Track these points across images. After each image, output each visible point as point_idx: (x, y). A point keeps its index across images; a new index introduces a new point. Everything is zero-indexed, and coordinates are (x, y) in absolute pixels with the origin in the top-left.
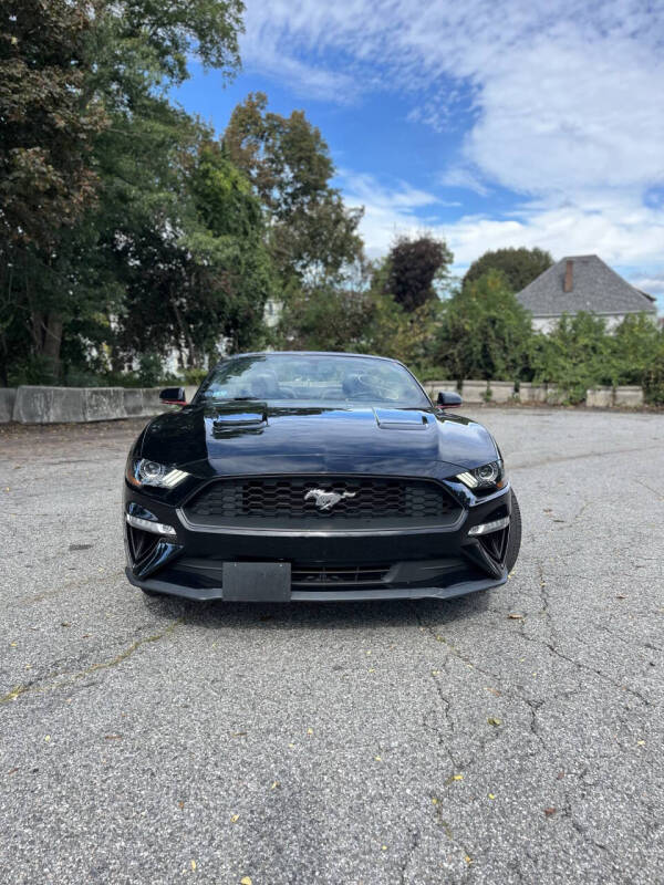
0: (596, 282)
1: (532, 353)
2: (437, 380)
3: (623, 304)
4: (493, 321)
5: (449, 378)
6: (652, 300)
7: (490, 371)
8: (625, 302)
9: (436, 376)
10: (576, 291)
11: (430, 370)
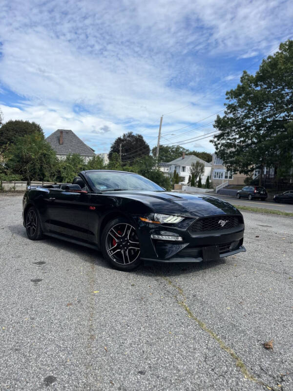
0: (73, 142)
1: (62, 170)
2: (17, 180)
3: (84, 152)
4: (45, 155)
5: (22, 180)
6: (94, 151)
7: (42, 177)
8: (84, 151)
9: (16, 179)
10: (64, 145)
11: (13, 176)
